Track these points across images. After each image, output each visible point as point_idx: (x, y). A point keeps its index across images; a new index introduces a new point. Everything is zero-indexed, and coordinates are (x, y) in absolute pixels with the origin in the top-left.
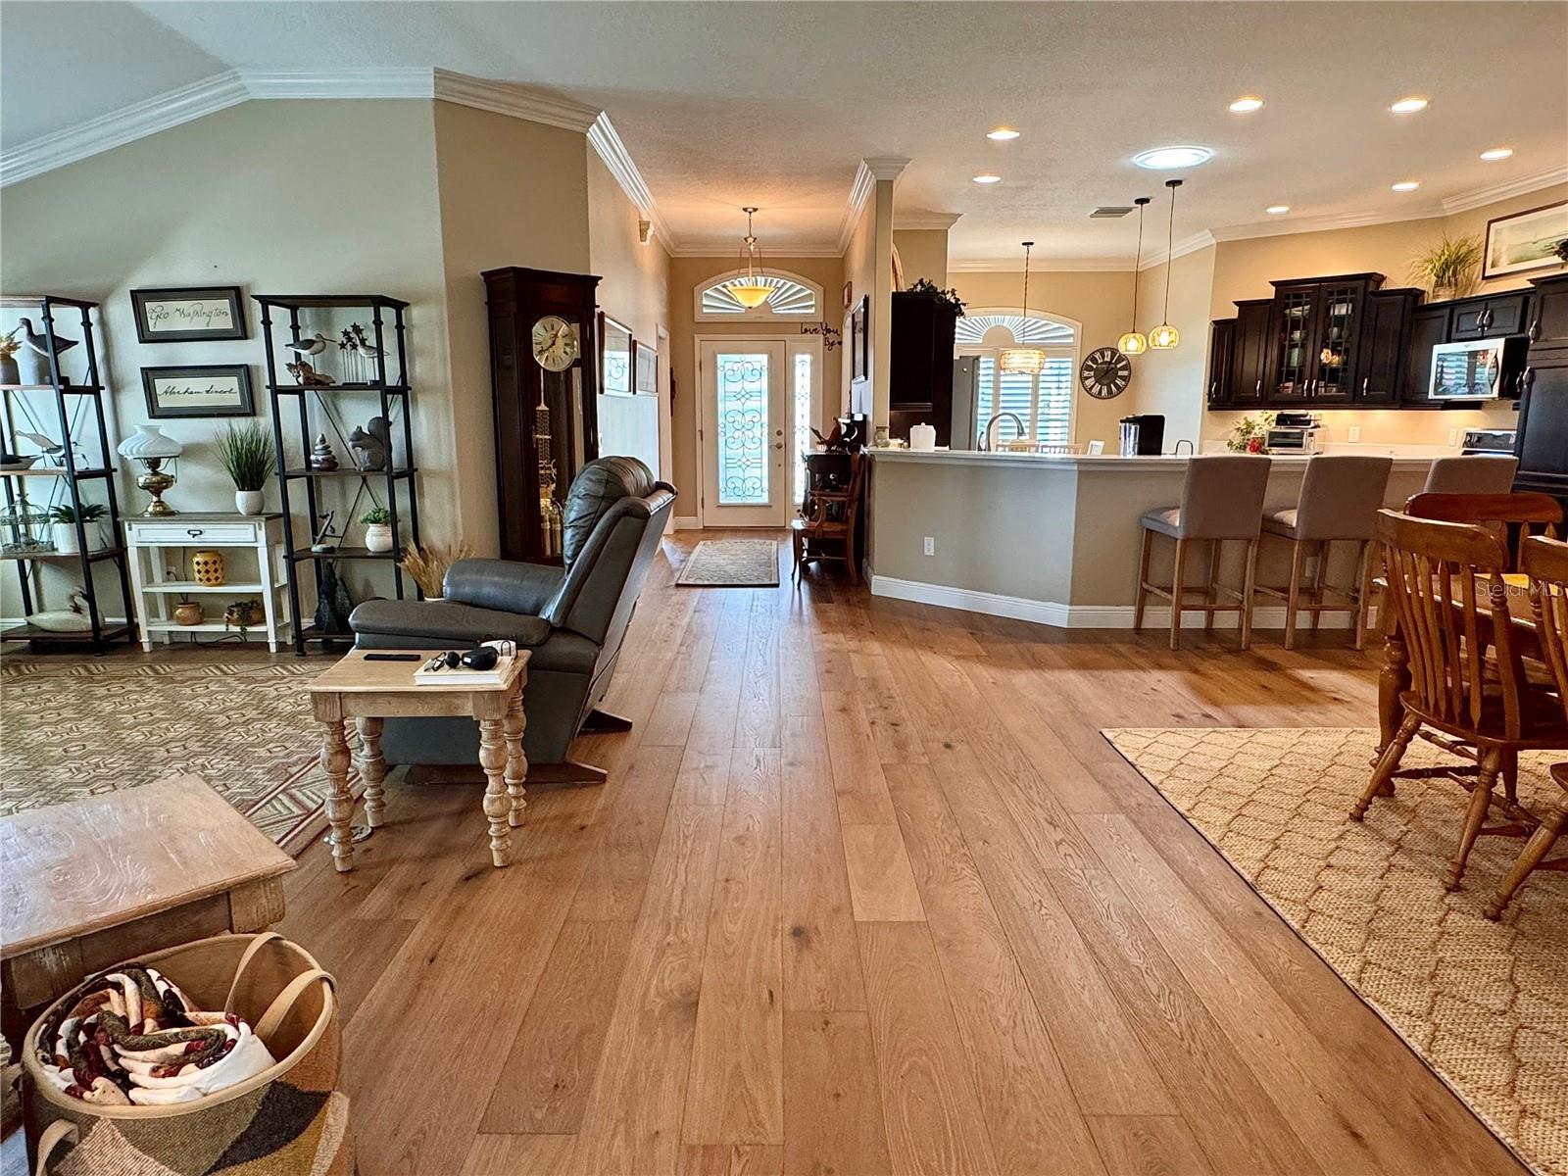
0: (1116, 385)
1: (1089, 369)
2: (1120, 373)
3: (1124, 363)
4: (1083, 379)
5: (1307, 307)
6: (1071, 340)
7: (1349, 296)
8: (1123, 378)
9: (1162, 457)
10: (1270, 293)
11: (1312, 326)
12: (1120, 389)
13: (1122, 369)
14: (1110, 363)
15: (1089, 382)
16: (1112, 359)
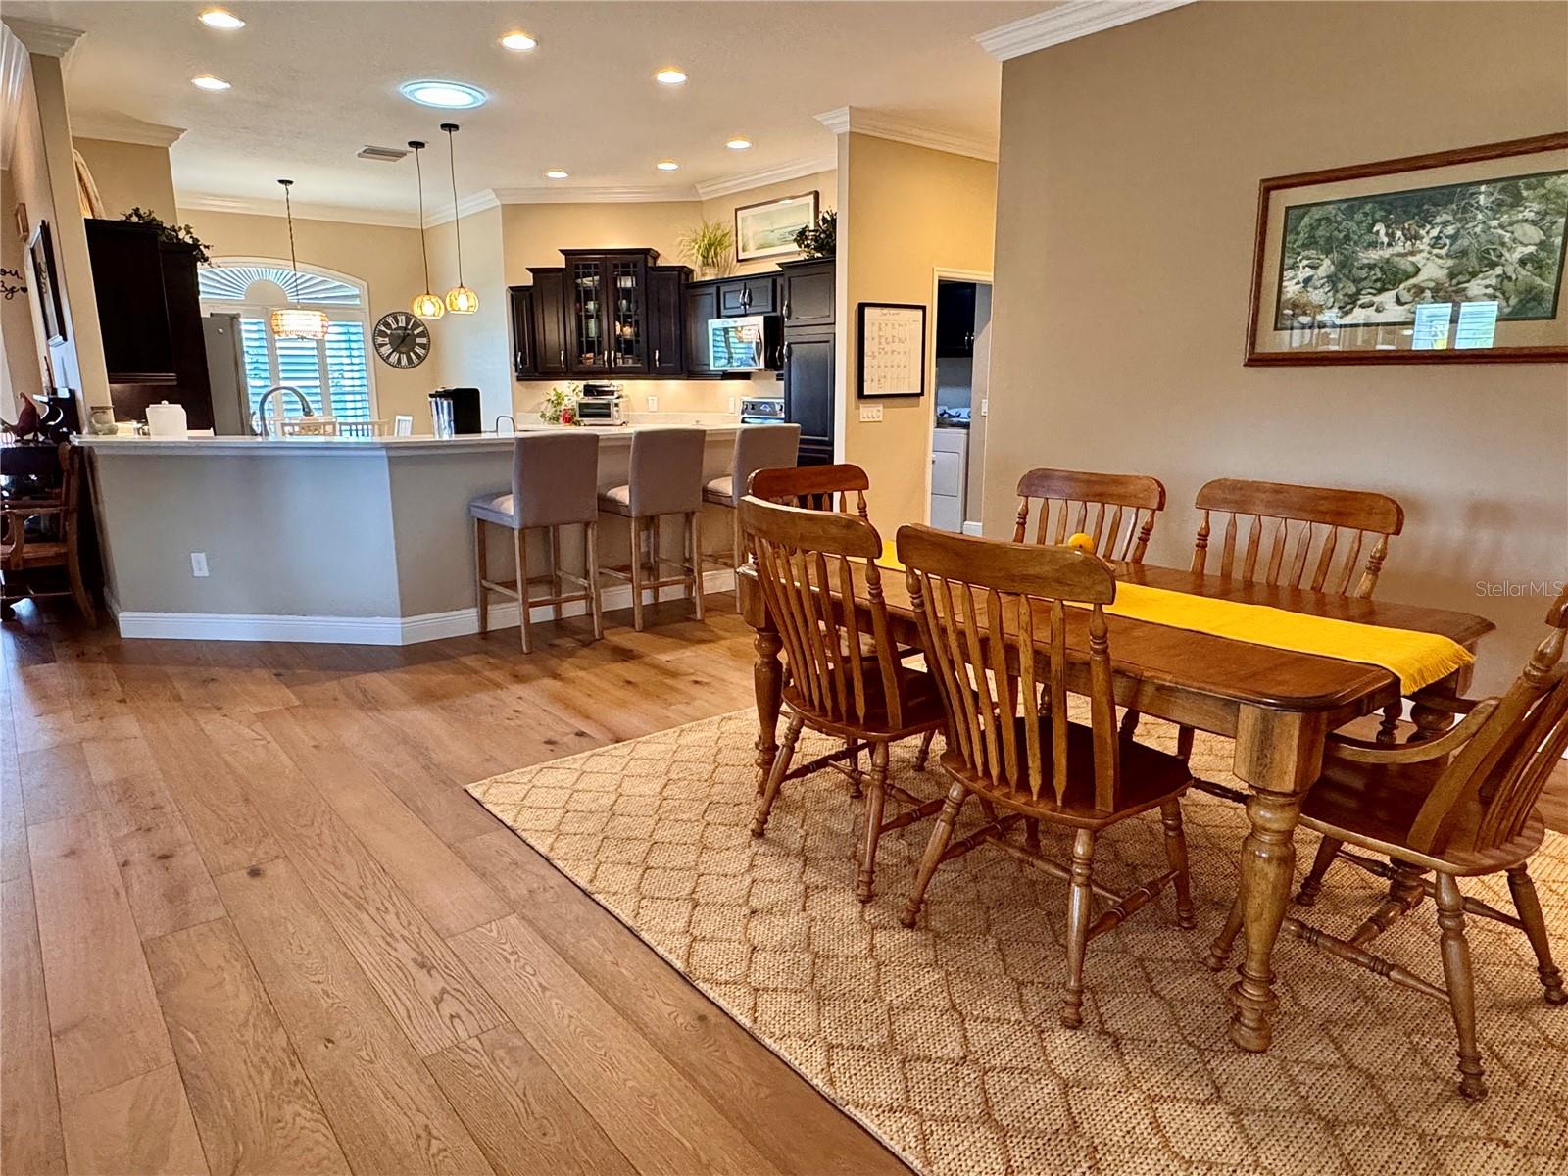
0: (416, 354)
1: (383, 334)
2: (418, 340)
3: (421, 329)
4: (378, 347)
5: (596, 278)
6: (357, 302)
7: (632, 269)
8: (422, 346)
9: (484, 436)
10: (560, 262)
11: (603, 298)
12: (422, 359)
13: (419, 336)
14: (405, 329)
15: (386, 350)
16: (407, 324)
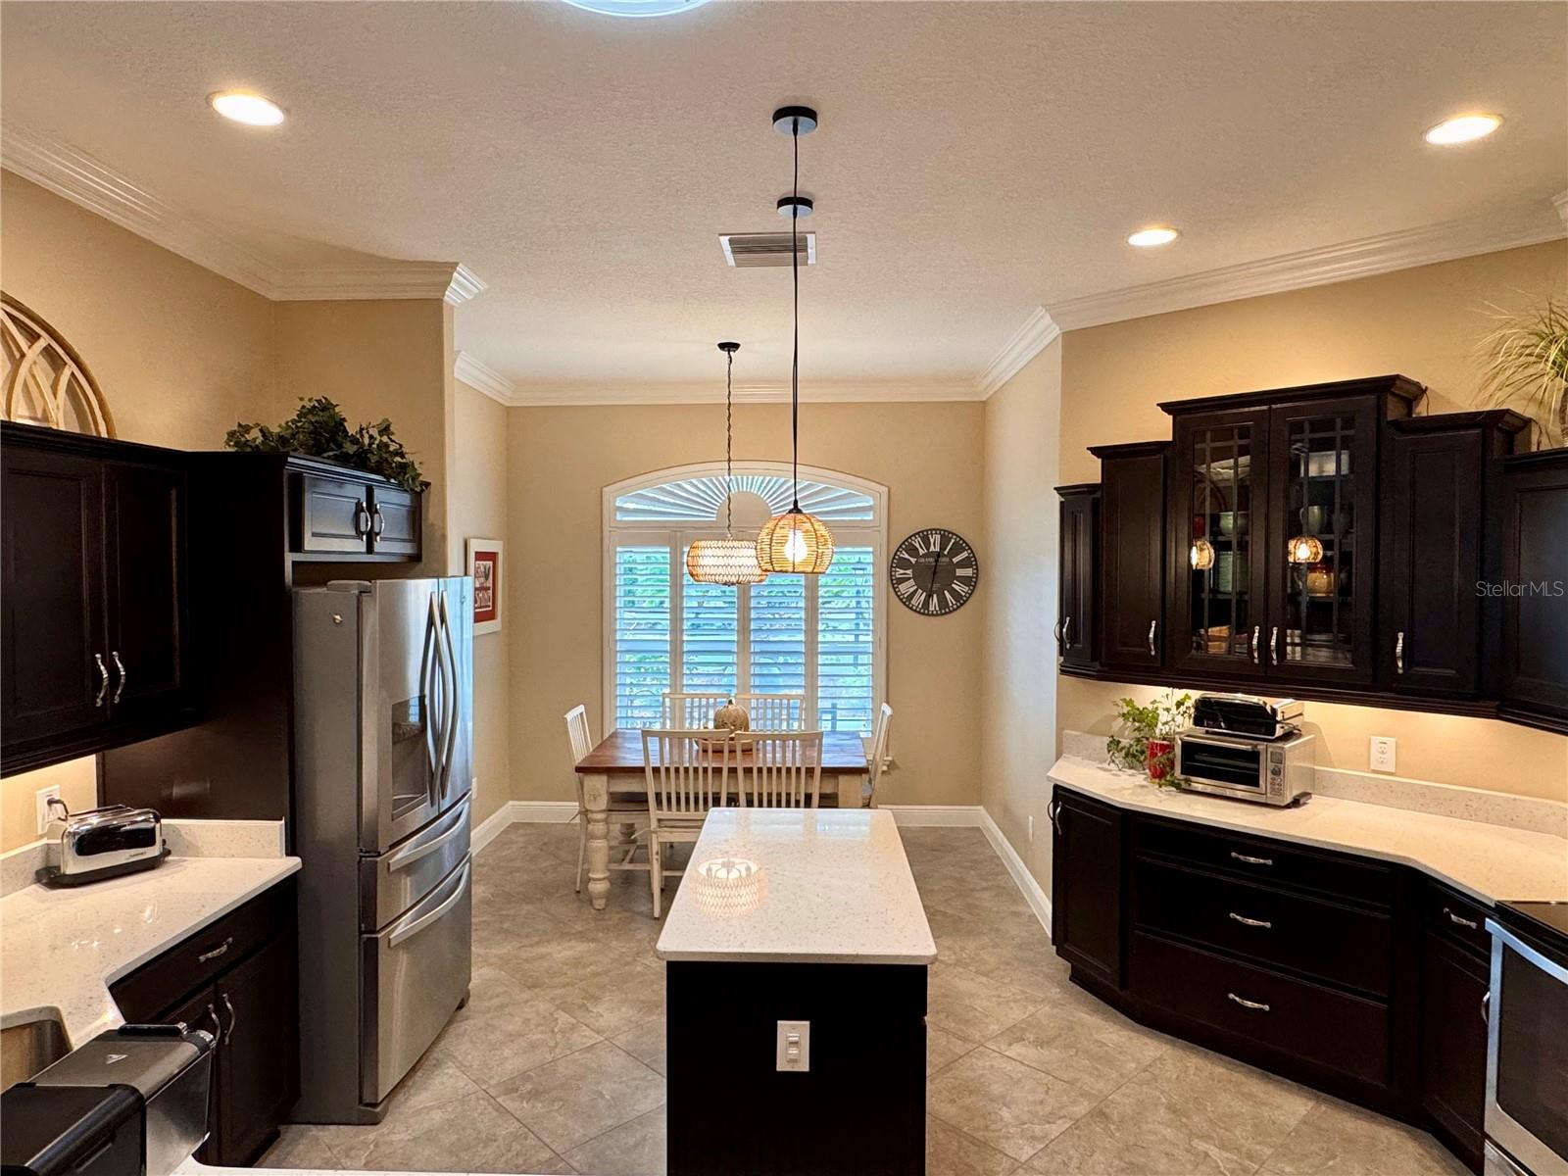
0: (954, 593)
1: (904, 564)
2: (959, 572)
3: (965, 554)
4: (895, 582)
5: (1244, 460)
6: (869, 517)
7: (1338, 433)
8: (965, 580)
10: (1161, 429)
11: (1257, 503)
12: (961, 600)
13: (962, 564)
14: (939, 555)
15: (907, 588)
16: (943, 548)
